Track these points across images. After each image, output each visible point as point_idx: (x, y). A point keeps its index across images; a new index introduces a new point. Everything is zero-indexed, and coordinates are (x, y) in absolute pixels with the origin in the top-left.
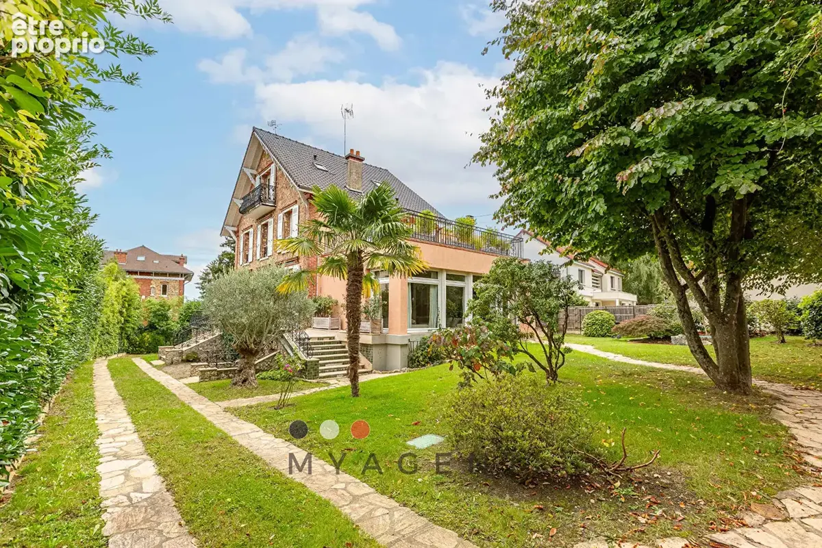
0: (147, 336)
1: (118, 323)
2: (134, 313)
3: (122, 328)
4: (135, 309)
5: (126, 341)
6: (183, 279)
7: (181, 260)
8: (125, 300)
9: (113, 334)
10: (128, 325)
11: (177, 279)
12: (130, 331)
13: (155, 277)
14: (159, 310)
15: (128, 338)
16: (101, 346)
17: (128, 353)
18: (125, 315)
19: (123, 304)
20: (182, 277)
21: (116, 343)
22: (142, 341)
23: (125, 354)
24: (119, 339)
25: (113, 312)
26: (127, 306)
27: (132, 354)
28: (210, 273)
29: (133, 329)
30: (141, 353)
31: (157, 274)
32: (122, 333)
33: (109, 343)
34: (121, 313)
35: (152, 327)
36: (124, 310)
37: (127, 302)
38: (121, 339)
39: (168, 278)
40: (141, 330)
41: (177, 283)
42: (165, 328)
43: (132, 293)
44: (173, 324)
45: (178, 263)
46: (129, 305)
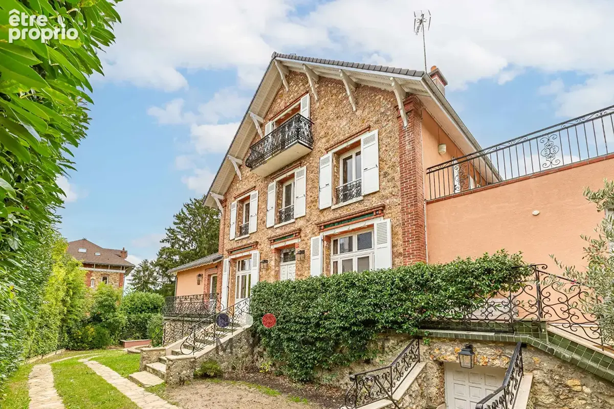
0: (91, 330)
1: (60, 314)
2: (79, 302)
3: (63, 320)
4: (81, 298)
5: (66, 335)
6: (124, 272)
7: (124, 253)
8: (70, 288)
9: (54, 327)
10: (70, 316)
11: (118, 271)
12: (71, 324)
13: (96, 269)
14: (106, 300)
15: (69, 332)
16: (38, 342)
17: (68, 349)
18: (68, 305)
19: (68, 291)
20: (123, 269)
21: (55, 337)
22: (85, 335)
23: (64, 350)
24: (59, 334)
25: (56, 299)
26: (71, 293)
27: (73, 350)
28: (141, 271)
29: (76, 321)
30: (84, 349)
31: (98, 266)
32: (63, 325)
33: (48, 338)
34: (63, 301)
35: (96, 319)
36: (68, 299)
37: (72, 289)
38: (61, 333)
39: (109, 270)
40: (84, 323)
41: (118, 275)
42: (111, 320)
43: (78, 281)
44: (120, 316)
45: (120, 256)
46: (74, 293)
